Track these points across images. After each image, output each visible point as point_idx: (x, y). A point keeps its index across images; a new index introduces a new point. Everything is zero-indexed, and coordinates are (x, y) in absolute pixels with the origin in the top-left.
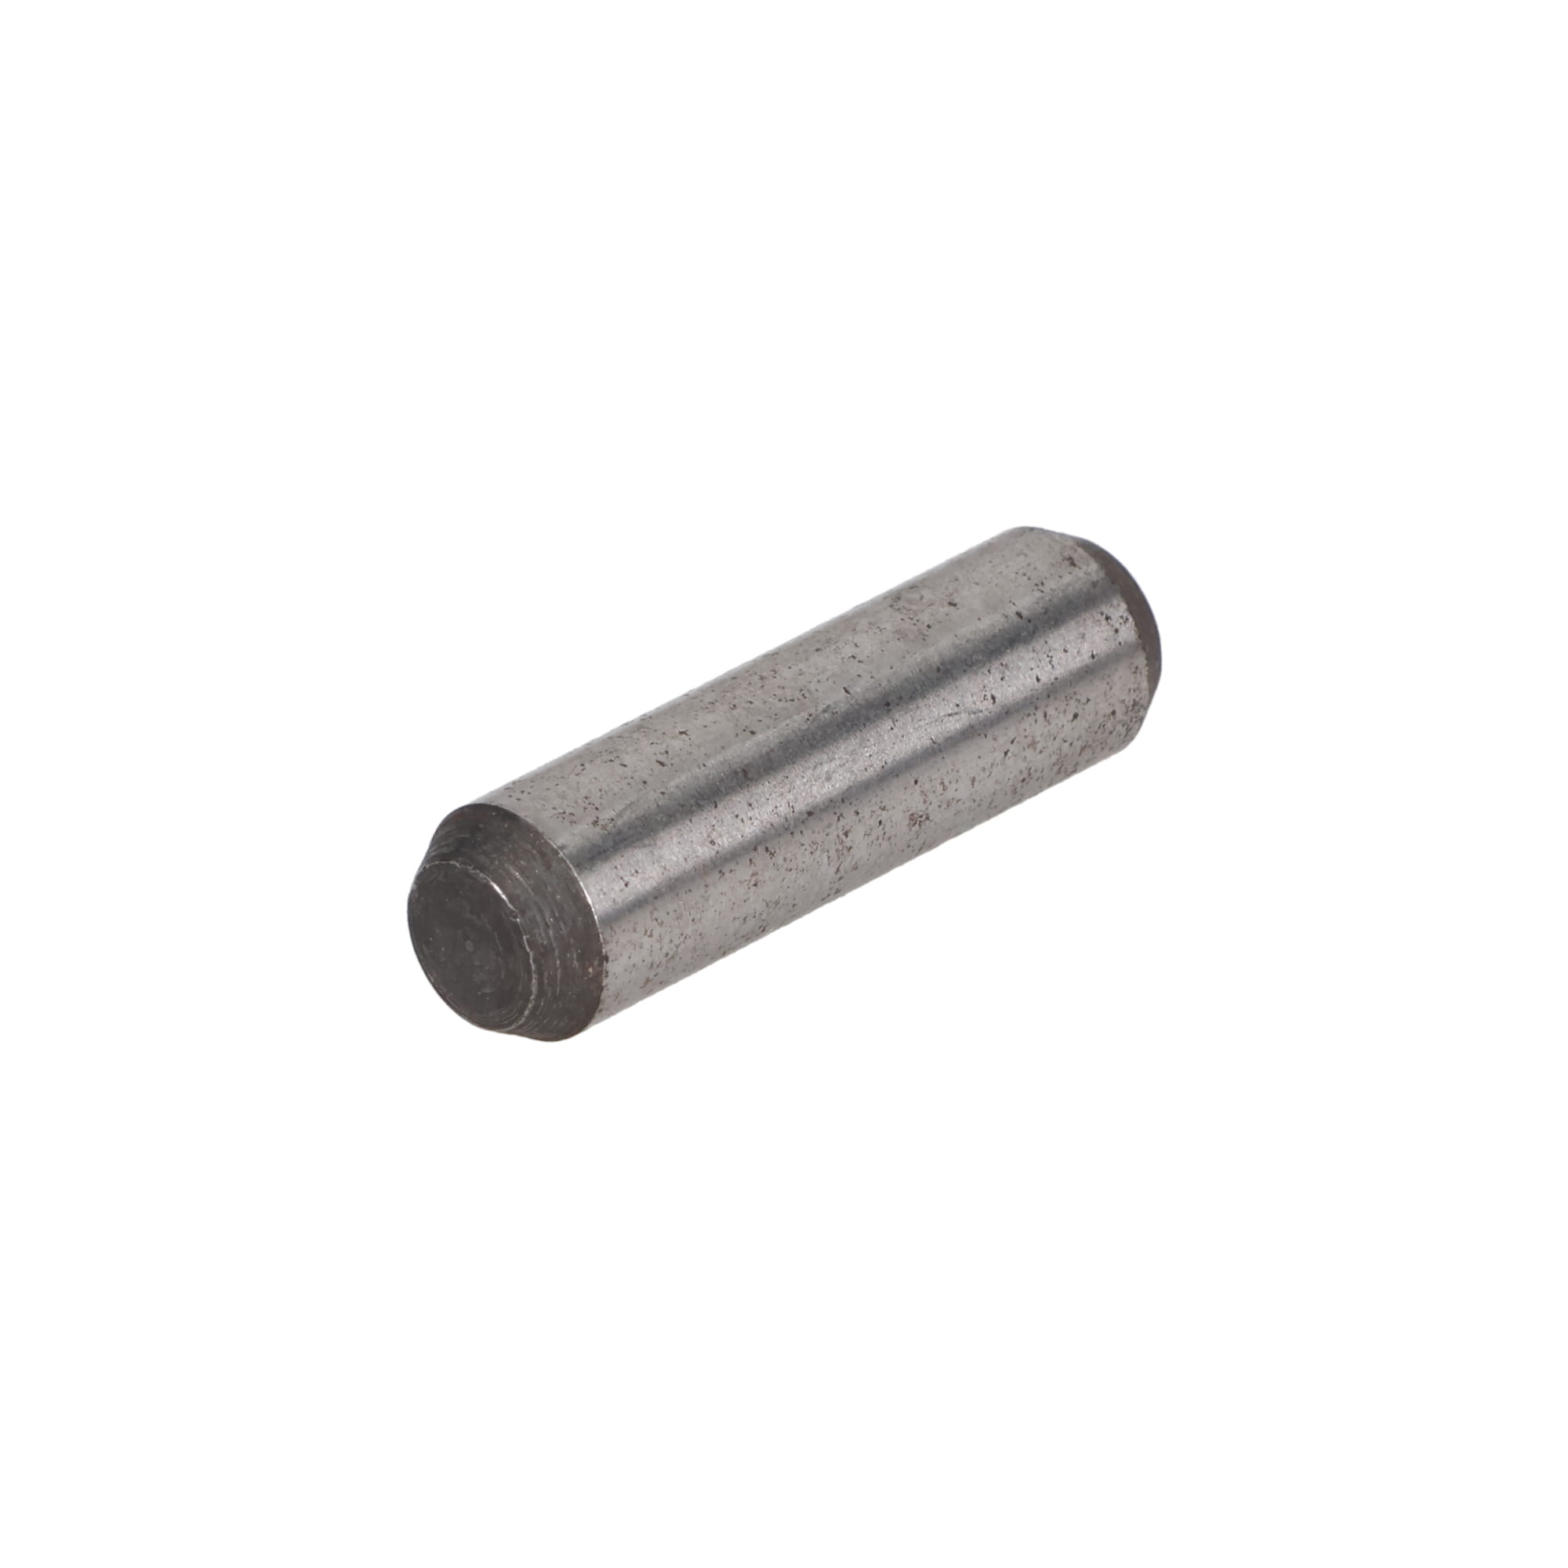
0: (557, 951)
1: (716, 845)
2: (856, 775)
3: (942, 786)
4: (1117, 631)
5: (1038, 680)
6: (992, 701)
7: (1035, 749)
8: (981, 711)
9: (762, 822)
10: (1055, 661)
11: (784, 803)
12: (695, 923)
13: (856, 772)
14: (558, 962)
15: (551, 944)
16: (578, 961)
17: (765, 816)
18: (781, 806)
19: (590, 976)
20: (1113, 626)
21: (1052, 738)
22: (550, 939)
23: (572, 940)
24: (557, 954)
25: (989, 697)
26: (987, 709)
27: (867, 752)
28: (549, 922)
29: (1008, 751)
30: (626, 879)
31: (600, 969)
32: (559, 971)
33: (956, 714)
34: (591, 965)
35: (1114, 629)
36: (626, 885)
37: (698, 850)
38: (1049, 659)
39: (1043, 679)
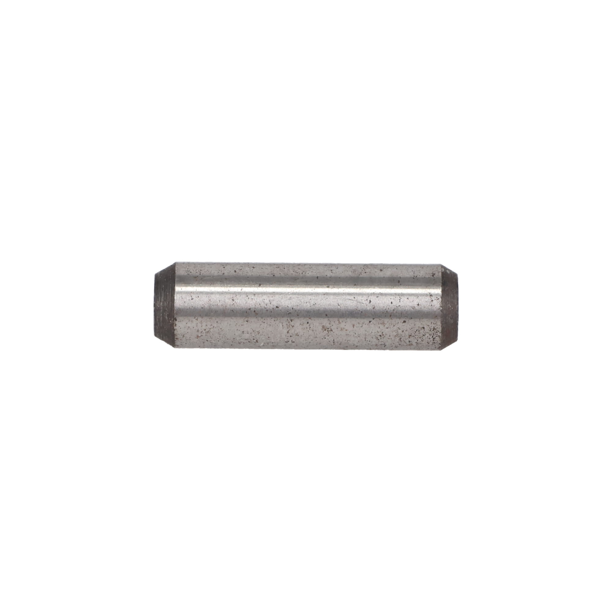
0: (161, 310)
1: (234, 301)
2: (302, 303)
3: (338, 321)
4: (432, 301)
5: (392, 303)
6: (369, 302)
7: (384, 326)
8: (363, 303)
9: (256, 302)
10: (402, 300)
11: (268, 299)
12: (218, 324)
13: (302, 302)
14: (161, 314)
15: (160, 307)
16: (167, 316)
17: (258, 301)
18: (266, 300)
19: (171, 324)
20: (432, 299)
21: (393, 325)
22: (160, 306)
23: (166, 309)
24: (161, 312)
25: (369, 300)
26: (366, 304)
27: (310, 297)
28: (162, 300)
29: (371, 321)
30: (193, 297)
31: (173, 322)
32: (161, 318)
33: (353, 300)
34: (171, 320)
35: (431, 300)
36: (192, 299)
37: (226, 300)
38: (400, 298)
39: (394, 303)
